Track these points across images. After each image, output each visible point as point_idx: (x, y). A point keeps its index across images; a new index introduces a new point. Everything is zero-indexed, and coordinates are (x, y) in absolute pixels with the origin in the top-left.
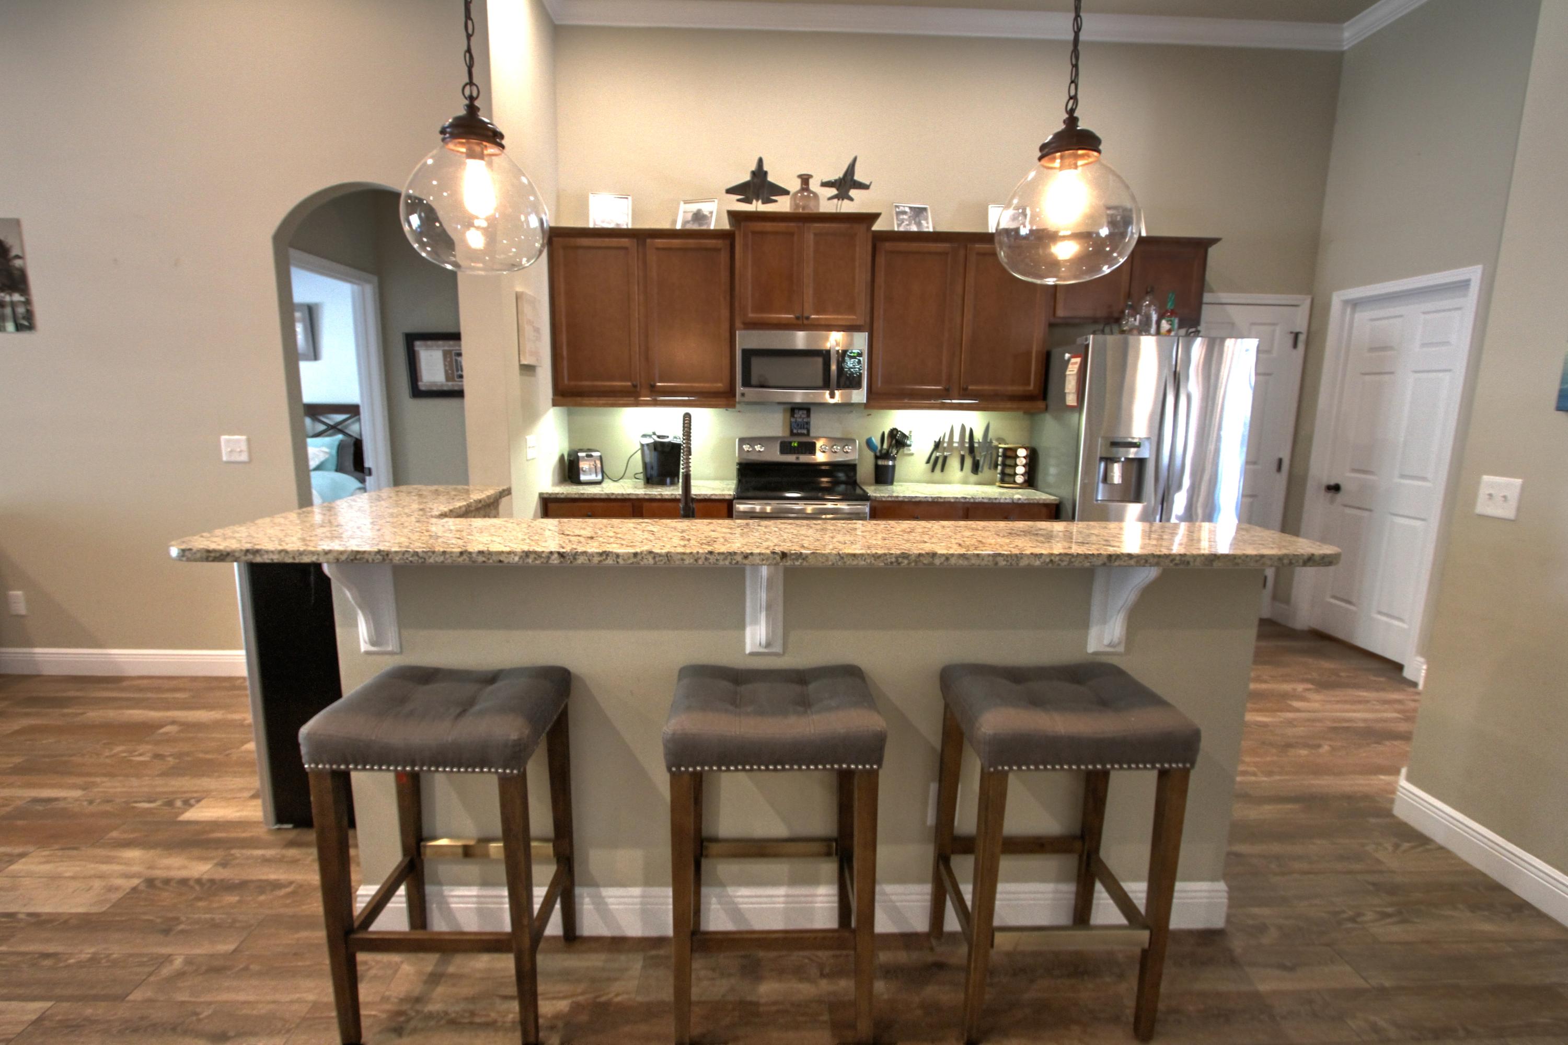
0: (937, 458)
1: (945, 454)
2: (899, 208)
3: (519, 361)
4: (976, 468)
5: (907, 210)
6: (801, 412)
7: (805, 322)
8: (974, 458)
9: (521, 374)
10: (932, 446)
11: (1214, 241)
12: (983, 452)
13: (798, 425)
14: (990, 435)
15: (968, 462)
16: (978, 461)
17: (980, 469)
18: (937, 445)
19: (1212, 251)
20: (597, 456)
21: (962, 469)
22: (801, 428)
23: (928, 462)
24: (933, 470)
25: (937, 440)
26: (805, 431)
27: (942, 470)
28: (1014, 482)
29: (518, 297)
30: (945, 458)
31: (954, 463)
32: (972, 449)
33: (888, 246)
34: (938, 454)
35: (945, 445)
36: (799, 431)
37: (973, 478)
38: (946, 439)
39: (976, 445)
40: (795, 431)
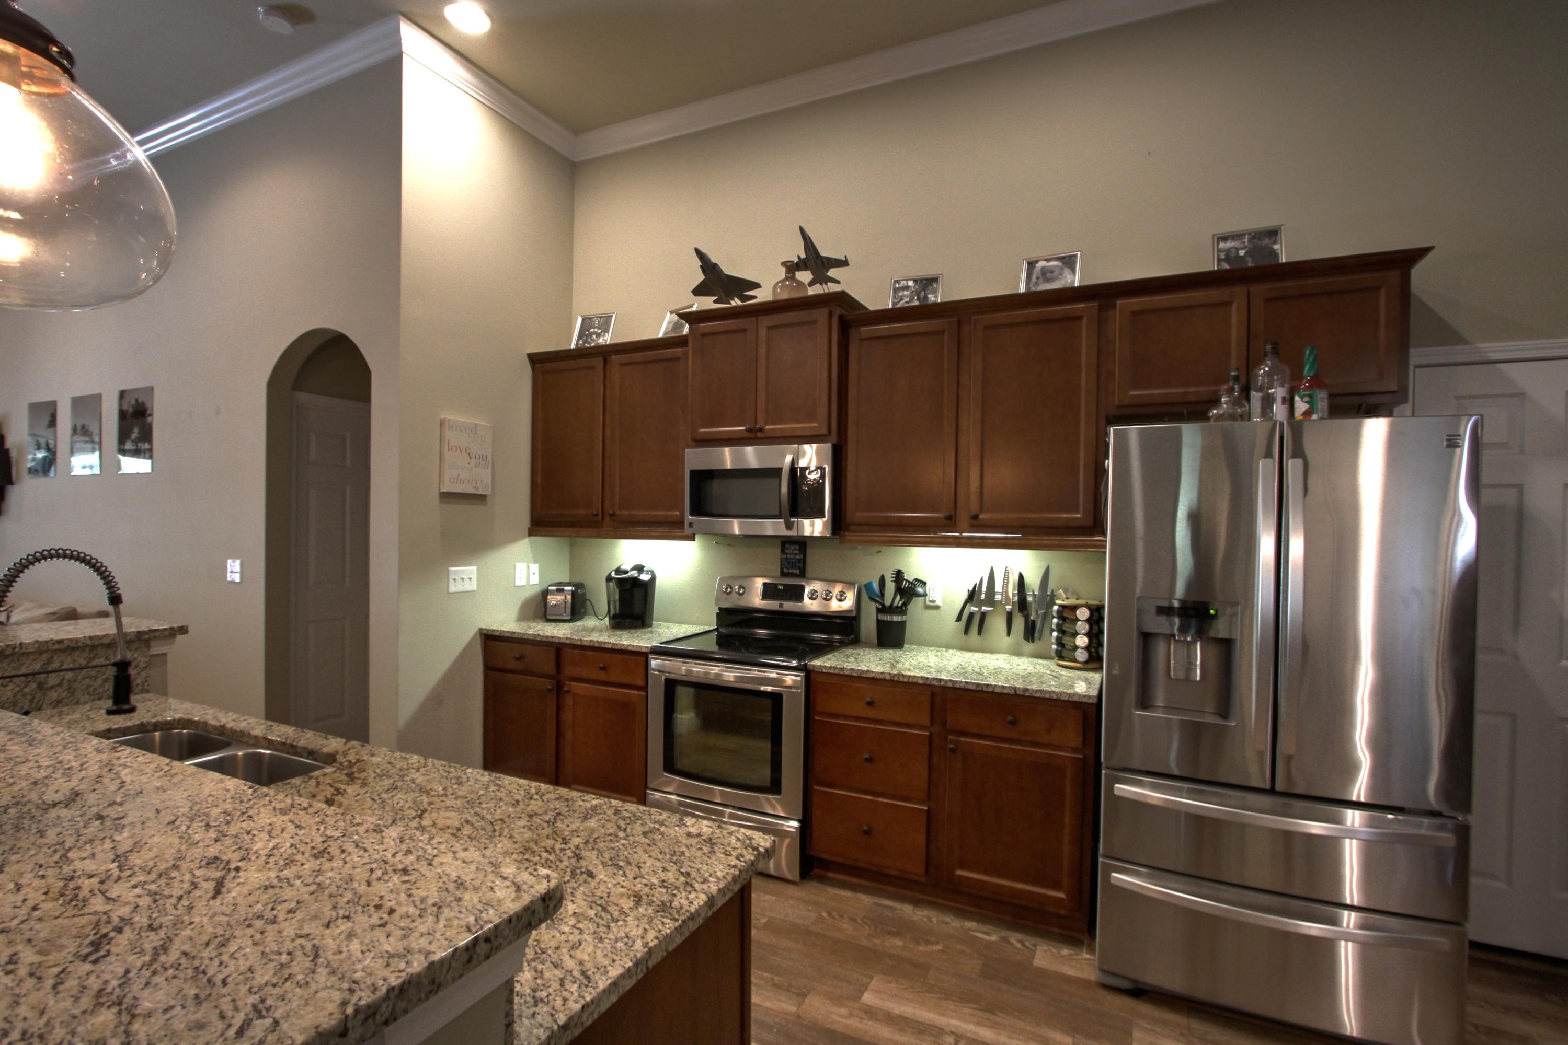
0: (971, 615)
1: (984, 609)
2: (899, 284)
3: (440, 489)
4: (1030, 633)
5: (911, 283)
6: (792, 547)
7: (759, 435)
8: (1027, 617)
9: (441, 502)
10: (964, 596)
11: (1421, 253)
12: (1041, 609)
13: (789, 563)
14: (1052, 585)
15: (1019, 624)
16: (1033, 622)
17: (1036, 635)
18: (972, 596)
19: (1418, 273)
20: (569, 591)
21: (1009, 633)
22: (792, 568)
23: (959, 619)
24: (967, 631)
25: (971, 589)
26: (798, 572)
27: (980, 632)
28: (1075, 661)
29: (442, 423)
30: (983, 615)
31: (998, 624)
32: (1023, 605)
33: (865, 330)
34: (974, 609)
35: (983, 596)
36: (791, 571)
37: (1029, 647)
38: (984, 589)
39: (1030, 599)
40: (786, 571)
